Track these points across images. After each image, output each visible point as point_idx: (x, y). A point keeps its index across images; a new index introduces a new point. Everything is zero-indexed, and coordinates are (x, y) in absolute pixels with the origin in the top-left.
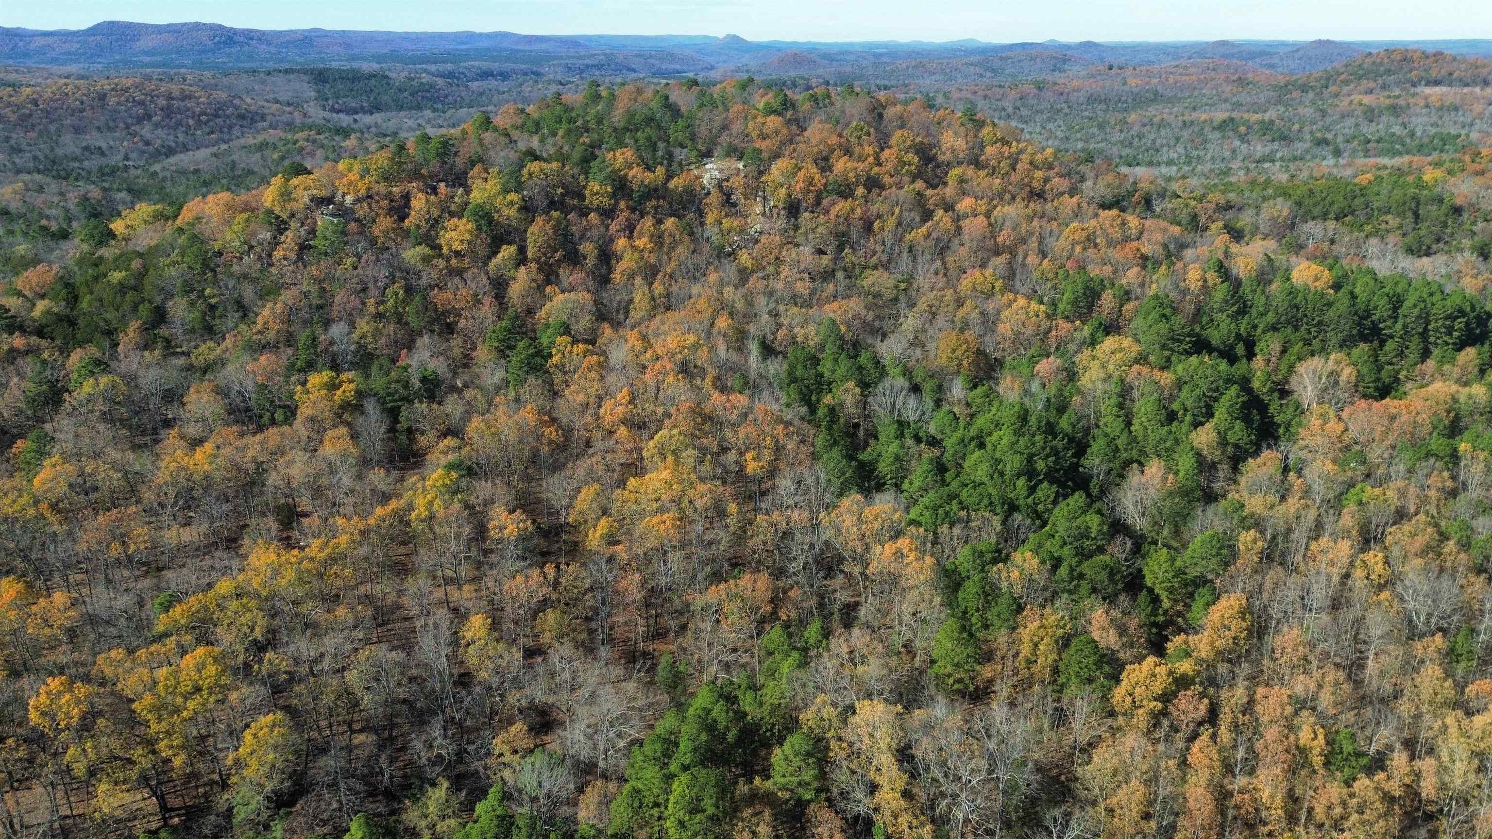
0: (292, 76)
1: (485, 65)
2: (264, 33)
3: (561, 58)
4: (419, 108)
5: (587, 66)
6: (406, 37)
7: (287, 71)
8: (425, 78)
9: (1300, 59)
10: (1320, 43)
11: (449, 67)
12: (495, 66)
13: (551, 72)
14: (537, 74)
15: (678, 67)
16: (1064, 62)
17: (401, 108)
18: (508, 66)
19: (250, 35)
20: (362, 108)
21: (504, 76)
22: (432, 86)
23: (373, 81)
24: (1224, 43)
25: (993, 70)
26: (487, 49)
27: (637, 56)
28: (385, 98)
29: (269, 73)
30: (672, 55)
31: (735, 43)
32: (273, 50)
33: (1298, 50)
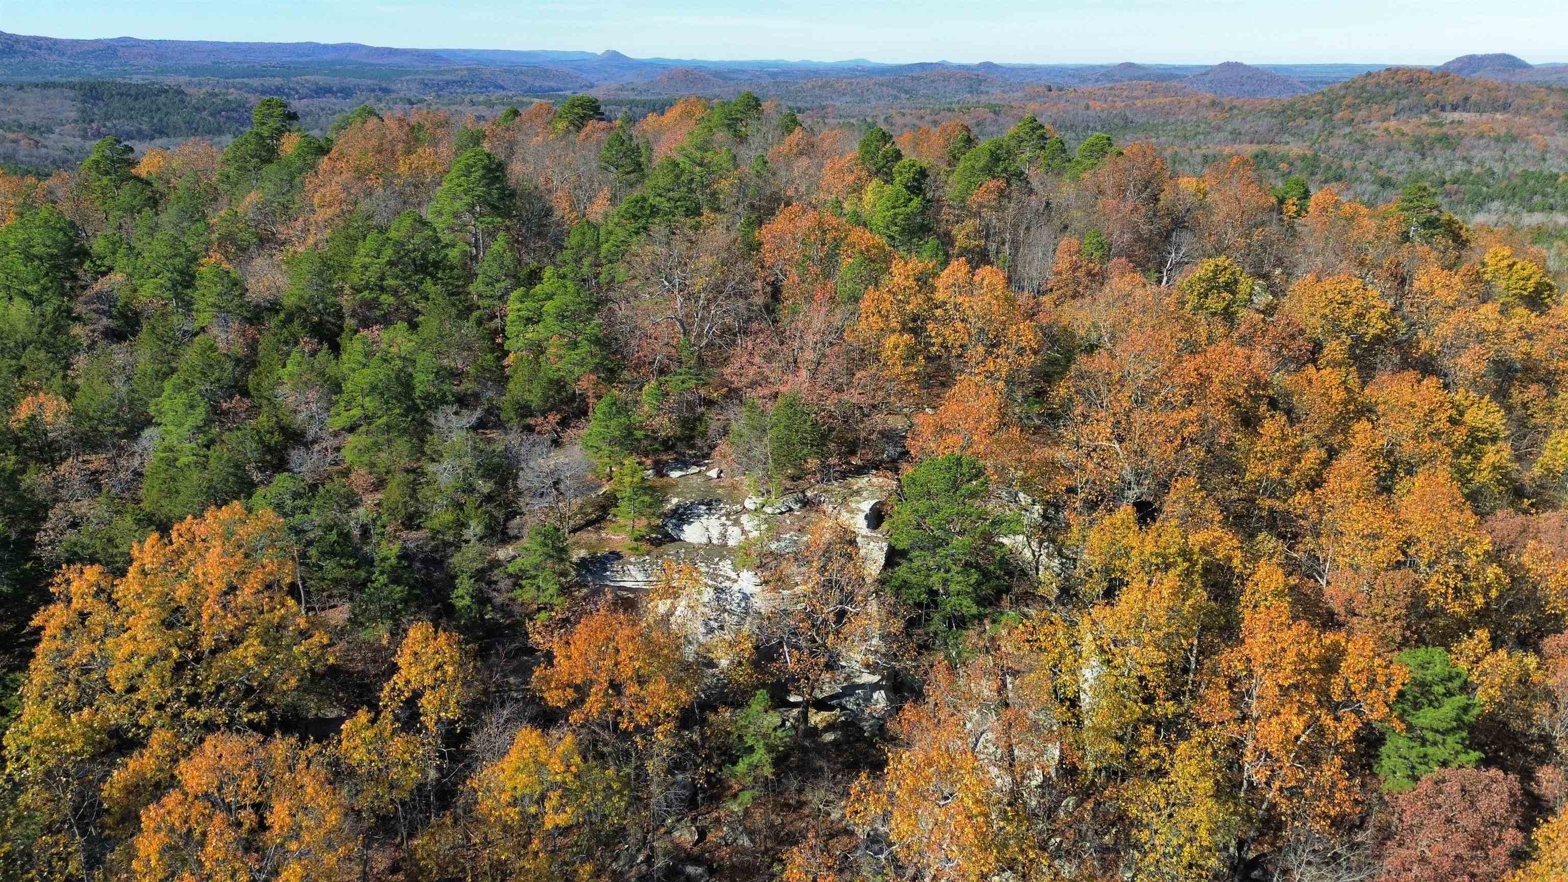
0: (51, 92)
1: (322, 80)
2: (56, 42)
3: (416, 73)
4: (219, 131)
5: (447, 83)
6: (237, 48)
7: (46, 86)
8: (233, 95)
9: (1211, 82)
10: (1228, 66)
11: (278, 81)
12: (335, 82)
13: (403, 89)
14: (386, 91)
15: (553, 84)
16: (980, 82)
17: (195, 132)
18: (351, 81)
19: (37, 44)
20: (140, 131)
21: (347, 92)
22: (241, 105)
23: (162, 98)
24: (1130, 66)
25: (906, 92)
26: (333, 63)
27: (506, 71)
28: (176, 119)
29: (21, 88)
30: (546, 71)
31: (615, 60)
32: (65, 60)
33: (1206, 74)
